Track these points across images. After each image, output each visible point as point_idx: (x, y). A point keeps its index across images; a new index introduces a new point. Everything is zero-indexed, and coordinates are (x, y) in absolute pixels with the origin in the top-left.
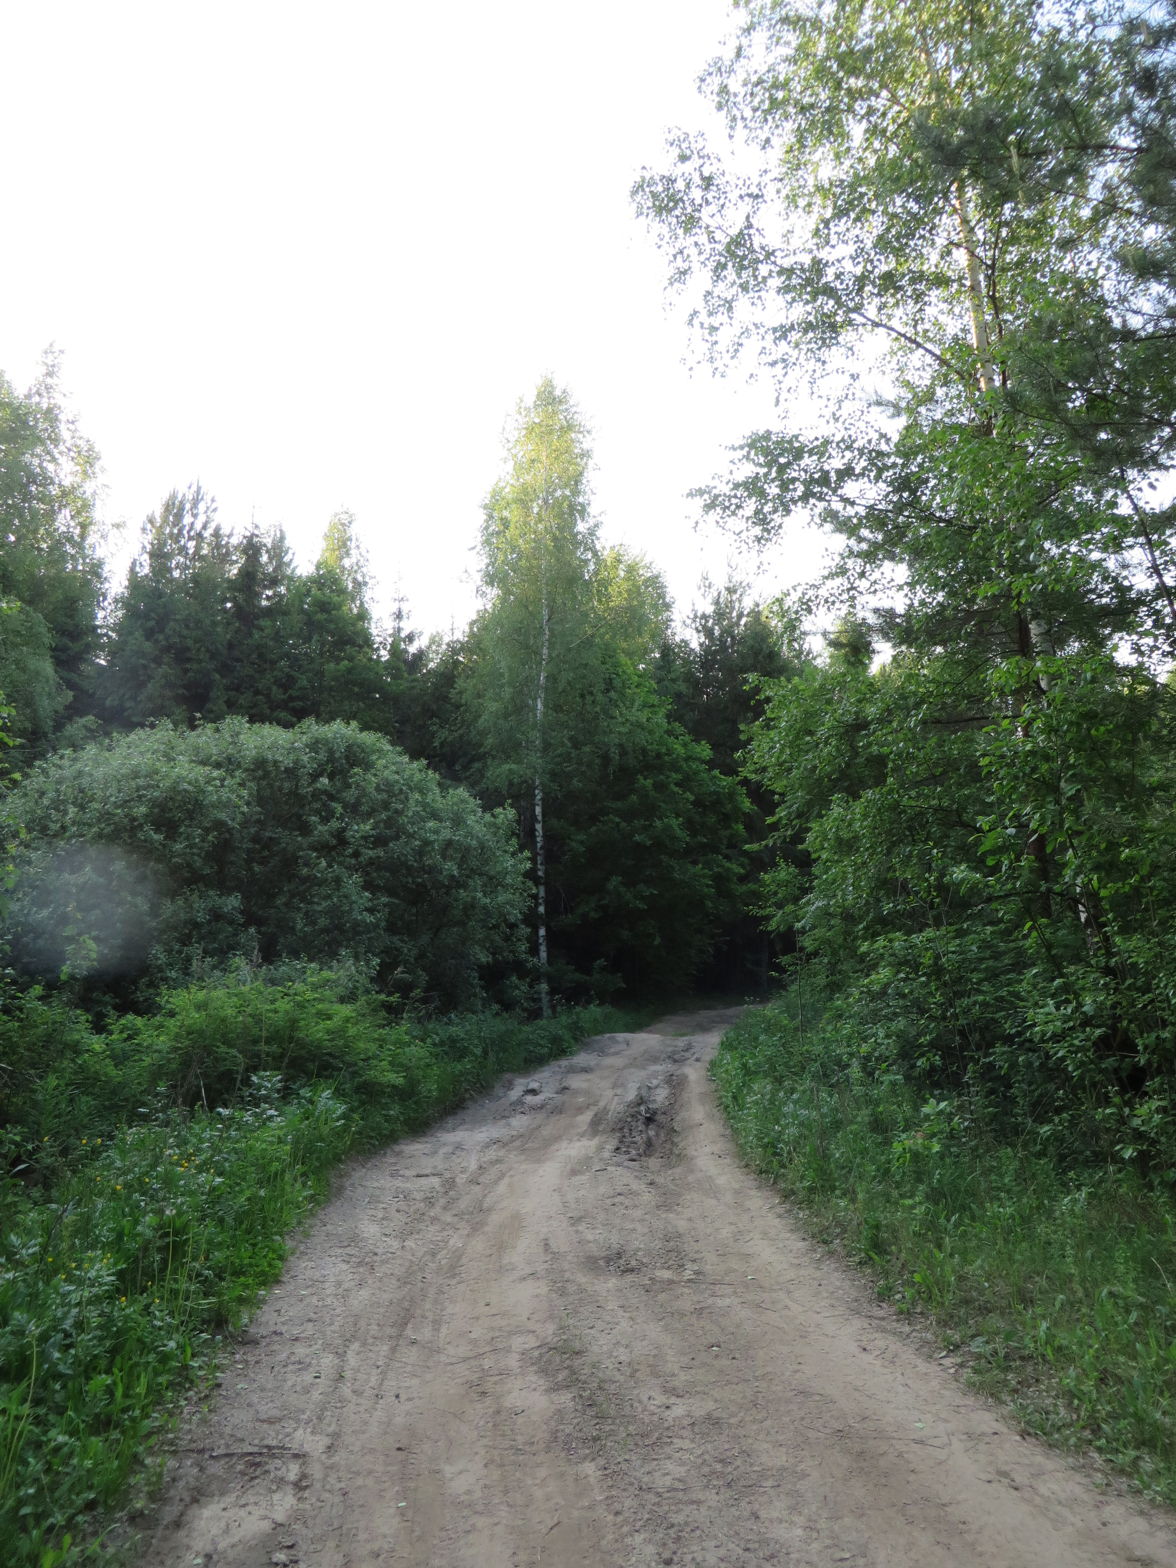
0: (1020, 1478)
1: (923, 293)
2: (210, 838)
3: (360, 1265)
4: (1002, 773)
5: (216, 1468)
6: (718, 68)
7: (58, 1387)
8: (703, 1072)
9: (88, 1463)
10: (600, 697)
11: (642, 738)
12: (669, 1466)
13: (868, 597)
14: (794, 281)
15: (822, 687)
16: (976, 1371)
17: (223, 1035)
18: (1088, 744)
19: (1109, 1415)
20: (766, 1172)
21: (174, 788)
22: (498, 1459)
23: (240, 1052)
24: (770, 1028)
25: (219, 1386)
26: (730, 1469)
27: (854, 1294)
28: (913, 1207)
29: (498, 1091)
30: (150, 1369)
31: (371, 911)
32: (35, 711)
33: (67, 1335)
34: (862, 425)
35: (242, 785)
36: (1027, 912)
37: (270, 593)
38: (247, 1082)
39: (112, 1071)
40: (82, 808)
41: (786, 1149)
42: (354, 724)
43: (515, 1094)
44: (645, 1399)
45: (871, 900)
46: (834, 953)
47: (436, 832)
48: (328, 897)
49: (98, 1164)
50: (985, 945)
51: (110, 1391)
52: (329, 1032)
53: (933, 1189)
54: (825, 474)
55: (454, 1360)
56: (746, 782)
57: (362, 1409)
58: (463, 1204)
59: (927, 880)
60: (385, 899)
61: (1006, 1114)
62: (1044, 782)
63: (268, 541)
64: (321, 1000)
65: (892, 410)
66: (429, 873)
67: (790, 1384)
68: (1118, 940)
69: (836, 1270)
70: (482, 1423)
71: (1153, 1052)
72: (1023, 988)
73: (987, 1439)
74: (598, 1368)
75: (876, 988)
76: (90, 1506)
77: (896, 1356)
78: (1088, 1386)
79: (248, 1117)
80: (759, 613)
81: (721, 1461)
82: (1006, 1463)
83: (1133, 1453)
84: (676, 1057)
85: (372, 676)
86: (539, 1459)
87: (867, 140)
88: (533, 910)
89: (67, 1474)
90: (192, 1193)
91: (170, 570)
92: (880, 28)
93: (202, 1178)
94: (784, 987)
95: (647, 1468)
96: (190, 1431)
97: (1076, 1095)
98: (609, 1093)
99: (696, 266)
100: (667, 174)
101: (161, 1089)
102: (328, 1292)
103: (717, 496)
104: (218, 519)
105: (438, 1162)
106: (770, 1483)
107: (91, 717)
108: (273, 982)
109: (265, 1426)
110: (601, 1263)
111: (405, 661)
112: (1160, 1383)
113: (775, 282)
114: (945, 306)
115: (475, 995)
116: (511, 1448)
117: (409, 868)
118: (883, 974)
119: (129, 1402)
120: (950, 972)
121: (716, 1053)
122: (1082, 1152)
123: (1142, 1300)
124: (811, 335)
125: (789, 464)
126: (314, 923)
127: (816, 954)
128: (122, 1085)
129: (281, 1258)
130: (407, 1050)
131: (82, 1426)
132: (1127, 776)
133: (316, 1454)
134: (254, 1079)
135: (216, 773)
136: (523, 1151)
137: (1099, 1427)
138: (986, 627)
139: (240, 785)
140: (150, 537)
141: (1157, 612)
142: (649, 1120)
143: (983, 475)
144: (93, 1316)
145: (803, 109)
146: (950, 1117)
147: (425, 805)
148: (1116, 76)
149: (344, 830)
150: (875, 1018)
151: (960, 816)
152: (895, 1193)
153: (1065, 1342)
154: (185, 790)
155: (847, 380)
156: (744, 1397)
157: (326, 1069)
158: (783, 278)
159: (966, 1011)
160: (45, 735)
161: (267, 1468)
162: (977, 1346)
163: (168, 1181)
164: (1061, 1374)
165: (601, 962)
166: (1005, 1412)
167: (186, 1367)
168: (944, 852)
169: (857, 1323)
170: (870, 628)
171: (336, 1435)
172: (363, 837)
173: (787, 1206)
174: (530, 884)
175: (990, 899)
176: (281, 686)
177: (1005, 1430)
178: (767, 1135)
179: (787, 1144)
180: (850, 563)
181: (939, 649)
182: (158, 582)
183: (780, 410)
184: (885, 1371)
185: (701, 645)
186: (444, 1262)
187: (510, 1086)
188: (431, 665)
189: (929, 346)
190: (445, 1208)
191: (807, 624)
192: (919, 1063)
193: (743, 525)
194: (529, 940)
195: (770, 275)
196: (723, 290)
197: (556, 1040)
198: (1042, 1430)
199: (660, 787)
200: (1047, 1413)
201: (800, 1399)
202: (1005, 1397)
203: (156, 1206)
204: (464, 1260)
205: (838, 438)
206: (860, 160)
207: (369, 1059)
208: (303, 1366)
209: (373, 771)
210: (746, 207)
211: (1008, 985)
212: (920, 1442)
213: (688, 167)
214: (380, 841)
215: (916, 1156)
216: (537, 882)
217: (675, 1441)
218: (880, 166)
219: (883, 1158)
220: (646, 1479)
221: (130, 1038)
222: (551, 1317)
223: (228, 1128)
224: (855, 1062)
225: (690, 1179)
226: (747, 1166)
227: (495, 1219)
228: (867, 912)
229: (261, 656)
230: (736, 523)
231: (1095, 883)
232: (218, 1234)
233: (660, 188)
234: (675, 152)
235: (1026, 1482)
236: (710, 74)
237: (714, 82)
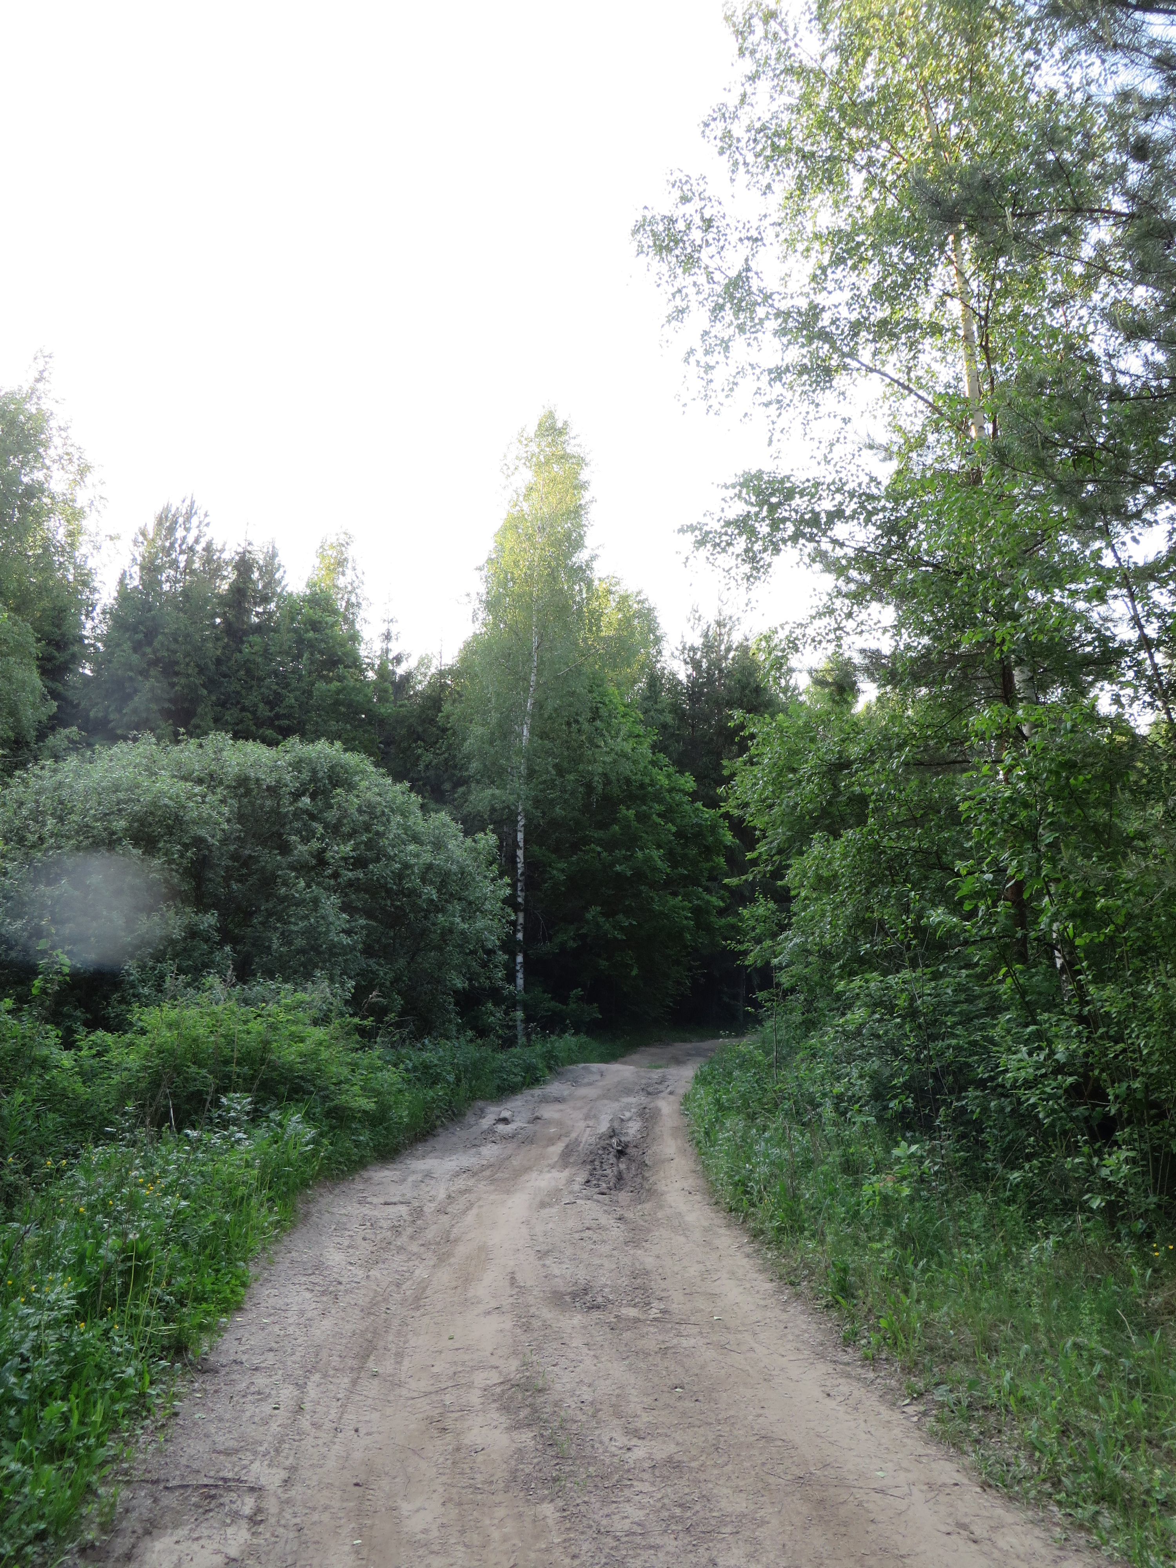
0: (979, 1530)
1: (917, 341)
2: (189, 854)
3: (323, 1293)
4: (981, 818)
5: (170, 1500)
6: (722, 114)
7: (12, 1412)
8: (676, 1106)
9: (40, 1492)
10: (586, 726)
11: (626, 768)
12: (629, 1509)
13: (854, 638)
14: (791, 324)
15: (807, 724)
16: (939, 1420)
17: (195, 1055)
18: (1066, 792)
19: (1070, 1469)
20: (736, 1210)
21: (154, 803)
22: (456, 1497)
23: (210, 1072)
24: (745, 1063)
25: (176, 1414)
26: (689, 1514)
27: (820, 1337)
28: (881, 1251)
29: (470, 1118)
30: (107, 1397)
31: (348, 932)
32: (18, 720)
33: (25, 1359)
34: (853, 468)
35: (223, 801)
36: (1002, 958)
37: (260, 610)
38: (216, 1103)
39: (80, 1088)
40: (61, 819)
41: (756, 1188)
42: (338, 744)
43: (487, 1122)
44: (606, 1439)
45: (849, 939)
46: (811, 990)
47: (417, 856)
48: (306, 917)
49: (62, 1183)
50: (960, 988)
51: (65, 1418)
52: (301, 1055)
53: (901, 1234)
54: (816, 515)
55: (415, 1395)
56: (727, 816)
57: (320, 1442)
58: (430, 1234)
59: (904, 922)
60: (362, 922)
61: (977, 1159)
62: (1022, 828)
63: (261, 559)
64: (295, 1022)
65: (883, 454)
66: (409, 896)
67: (752, 1428)
68: (1091, 989)
69: (803, 1313)
70: (441, 1460)
71: (1124, 1102)
72: (996, 1033)
73: (948, 1491)
74: (561, 1407)
75: (851, 1028)
76: (41, 1536)
77: (860, 1402)
78: (1050, 1438)
79: (216, 1140)
80: (747, 648)
81: (680, 1506)
82: (966, 1515)
83: (1092, 1508)
84: (650, 1089)
85: (360, 698)
86: (497, 1498)
87: (866, 189)
88: (511, 937)
89: (18, 1503)
90: (157, 1217)
91: (160, 583)
92: (883, 81)
93: (168, 1201)
94: (760, 1022)
95: (606, 1511)
96: (145, 1460)
97: (1046, 1142)
98: (582, 1124)
99: (694, 305)
100: (669, 214)
101: (129, 1108)
102: (290, 1321)
103: (708, 533)
104: (210, 534)
105: (406, 1190)
106: (728, 1529)
107: (75, 728)
108: (246, 1002)
109: (222, 1457)
110: (568, 1298)
111: (393, 683)
112: (1121, 1437)
113: (773, 324)
114: (939, 354)
115: (450, 1021)
116: (470, 1486)
117: (389, 891)
118: (858, 1014)
119: (84, 1430)
120: (924, 1015)
121: (689, 1087)
122: (1051, 1200)
123: (1107, 1352)
124: (805, 377)
125: (780, 504)
126: (290, 943)
127: (792, 990)
128: (89, 1103)
129: (244, 1285)
130: (379, 1074)
131: (36, 1453)
132: (1105, 825)
133: (272, 1488)
134: (224, 1100)
135: (197, 789)
136: (492, 1180)
137: (1060, 1481)
138: (970, 671)
139: (221, 801)
140: (142, 549)
141: (1139, 663)
142: (621, 1153)
143: (969, 523)
144: (51, 1338)
145: (805, 157)
146: (921, 1161)
147: (406, 828)
148: (1109, 138)
149: (324, 850)
150: (850, 1057)
151: (939, 858)
152: (864, 1236)
153: (1028, 1393)
154: (166, 806)
155: (839, 423)
156: (706, 1441)
157: (297, 1093)
158: (780, 320)
159: (940, 1054)
160: (27, 744)
161: (222, 1500)
162: (940, 1394)
163: (133, 1204)
164: (1023, 1426)
165: (578, 991)
166: (967, 1463)
167: (143, 1395)
168: (921, 896)
169: (823, 1368)
170: (855, 667)
171: (293, 1469)
172: (343, 858)
173: (756, 1246)
174: (509, 910)
175: (966, 943)
176: (268, 702)
177: (966, 1481)
178: (738, 1173)
179: (757, 1182)
180: (838, 603)
181: (924, 691)
182: (148, 594)
183: (772, 450)
184: (848, 1417)
185: (688, 676)
186: (408, 1293)
187: (481, 1114)
188: (419, 688)
189: (921, 392)
190: (412, 1238)
191: (794, 661)
192: (891, 1105)
193: (733, 562)
194: (506, 966)
195: (767, 318)
196: (720, 330)
197: (529, 1069)
198: (1003, 1482)
199: (642, 818)
200: (1008, 1465)
201: (762, 1443)
202: (967, 1447)
203: (119, 1228)
204: (429, 1292)
205: (829, 480)
206: (859, 208)
207: (340, 1083)
208: (262, 1396)
209: (355, 792)
210: (744, 250)
211: (981, 1030)
212: (882, 1491)
213: (689, 209)
214: (360, 863)
215: (886, 1200)
216: (516, 907)
217: (635, 1483)
218: (878, 214)
219: (853, 1200)
220: (604, 1522)
221: (99, 1054)
222: (515, 1353)
223: (195, 1150)
224: (828, 1104)
225: (660, 1215)
226: (716, 1203)
227: (461, 1250)
228: (846, 949)
229: (248, 671)
230: (726, 560)
231: (1070, 931)
232: (181, 1259)
233: (661, 228)
234: (677, 193)
235: (985, 1535)
236: (714, 119)
237: (718, 128)
